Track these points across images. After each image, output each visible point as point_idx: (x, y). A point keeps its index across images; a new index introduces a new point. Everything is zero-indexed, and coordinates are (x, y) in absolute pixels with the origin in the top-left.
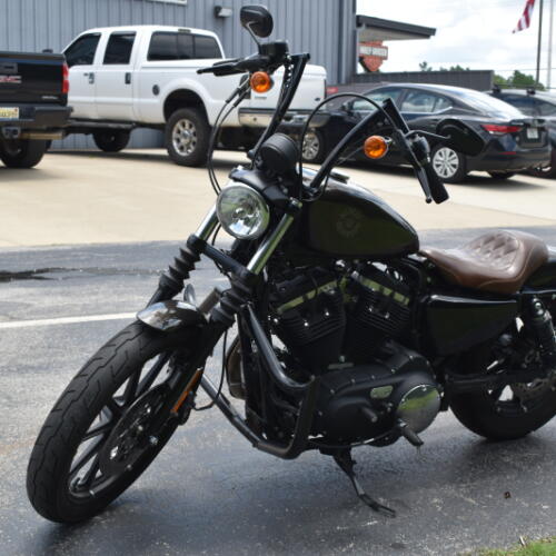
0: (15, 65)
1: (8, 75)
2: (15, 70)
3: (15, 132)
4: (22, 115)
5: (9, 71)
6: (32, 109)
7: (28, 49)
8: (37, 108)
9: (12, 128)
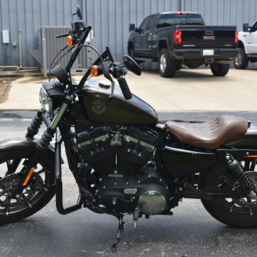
0: (212, 31)
1: (209, 36)
2: (212, 34)
3: (210, 61)
4: (215, 53)
5: (210, 34)
6: (219, 50)
7: (220, 24)
8: (222, 50)
9: (209, 59)
